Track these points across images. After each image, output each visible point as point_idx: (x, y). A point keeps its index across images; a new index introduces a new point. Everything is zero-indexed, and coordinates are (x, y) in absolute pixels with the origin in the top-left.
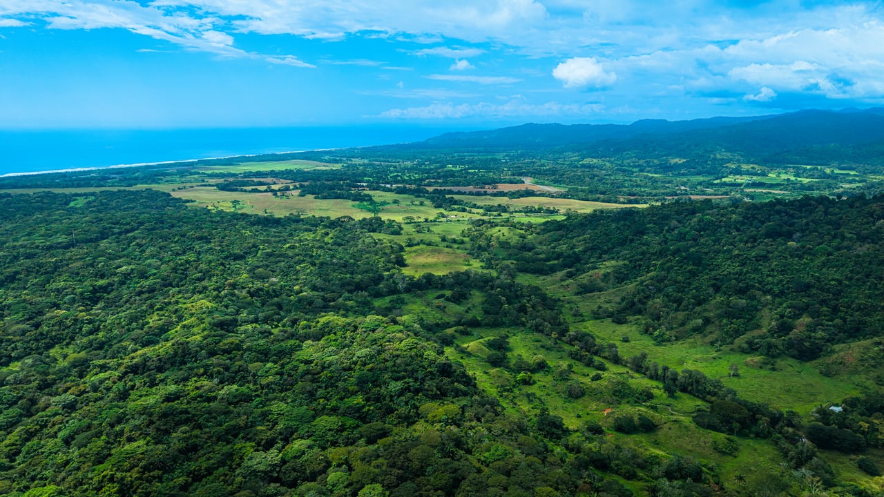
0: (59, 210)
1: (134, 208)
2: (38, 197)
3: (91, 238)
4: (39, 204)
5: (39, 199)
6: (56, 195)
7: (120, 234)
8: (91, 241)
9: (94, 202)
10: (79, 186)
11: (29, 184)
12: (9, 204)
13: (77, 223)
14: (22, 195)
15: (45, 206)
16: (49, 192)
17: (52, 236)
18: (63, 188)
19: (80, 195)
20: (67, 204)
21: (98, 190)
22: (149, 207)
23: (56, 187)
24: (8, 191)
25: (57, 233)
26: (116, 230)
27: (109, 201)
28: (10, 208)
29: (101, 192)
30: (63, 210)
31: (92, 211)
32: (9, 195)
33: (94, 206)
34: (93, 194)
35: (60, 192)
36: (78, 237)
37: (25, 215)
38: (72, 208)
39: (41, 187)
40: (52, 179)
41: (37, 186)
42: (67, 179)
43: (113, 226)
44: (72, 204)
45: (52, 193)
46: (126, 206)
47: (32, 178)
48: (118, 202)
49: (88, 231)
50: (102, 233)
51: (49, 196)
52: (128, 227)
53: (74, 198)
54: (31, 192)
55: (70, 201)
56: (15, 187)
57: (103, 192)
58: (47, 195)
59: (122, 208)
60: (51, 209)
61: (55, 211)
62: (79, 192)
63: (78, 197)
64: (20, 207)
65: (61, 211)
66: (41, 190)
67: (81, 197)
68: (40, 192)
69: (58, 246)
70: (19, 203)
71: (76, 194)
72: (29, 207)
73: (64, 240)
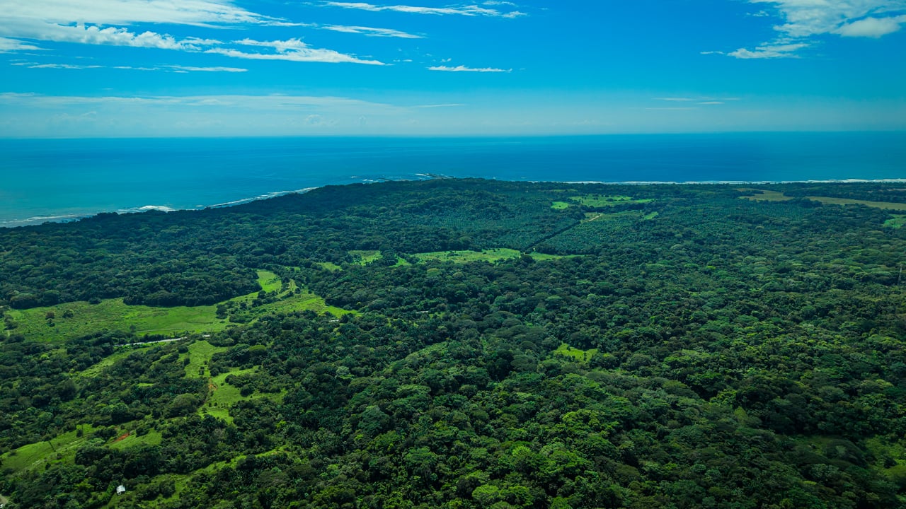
0: (874, 229)
2: (851, 210)
4: (851, 218)
5: (851, 212)
6: (871, 211)
11: (840, 193)
14: (832, 205)
15: (859, 221)
18: (877, 201)
19: (898, 213)
20: (882, 222)
23: (868, 199)
30: (879, 230)
32: (819, 204)
35: (875, 206)
37: (837, 230)
38: (889, 228)
39: (852, 197)
41: (848, 196)
42: (881, 190)
44: (887, 223)
45: (866, 207)
53: (891, 215)
54: (842, 202)
55: (885, 219)
58: (861, 209)
60: (864, 226)
61: (870, 230)
62: (896, 209)
63: (894, 216)
64: (831, 220)
65: (877, 231)
66: (855, 201)
67: (898, 216)
68: (852, 205)
69: (877, 278)
70: (830, 215)
71: (893, 212)
72: (841, 220)
73: (885, 272)
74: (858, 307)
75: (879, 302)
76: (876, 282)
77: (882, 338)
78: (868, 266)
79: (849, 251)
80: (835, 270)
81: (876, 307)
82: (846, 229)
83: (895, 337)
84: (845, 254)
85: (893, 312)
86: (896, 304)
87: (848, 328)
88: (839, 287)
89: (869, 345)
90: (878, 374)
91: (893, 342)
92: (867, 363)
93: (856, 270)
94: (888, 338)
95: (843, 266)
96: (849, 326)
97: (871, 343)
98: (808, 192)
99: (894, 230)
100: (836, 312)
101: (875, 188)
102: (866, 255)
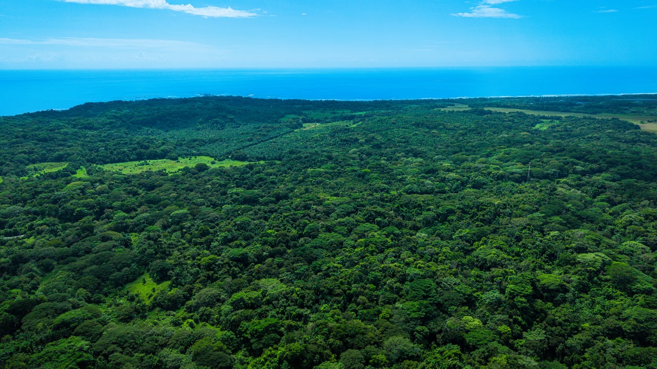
0: (524, 131)
1: (599, 139)
2: (511, 117)
3: (548, 174)
4: (510, 123)
5: (511, 118)
6: (527, 116)
7: (583, 173)
8: (546, 176)
9: (559, 126)
10: (547, 109)
11: (509, 104)
12: (487, 121)
13: (537, 149)
14: (500, 113)
15: (514, 125)
16: (521, 112)
17: (508, 161)
18: (534, 110)
20: (533, 125)
21: (563, 115)
22: (617, 139)
23: (528, 109)
24: (493, 109)
25: (514, 158)
26: (579, 168)
27: (574, 127)
28: (486, 124)
29: (566, 117)
30: (528, 132)
31: (555, 137)
32: (490, 112)
33: (558, 131)
34: (558, 118)
35: (530, 114)
36: (534, 169)
37: (494, 133)
38: (536, 130)
39: (517, 107)
40: (528, 102)
41: (514, 107)
42: (540, 103)
43: (576, 161)
44: (537, 126)
45: (524, 114)
46: (590, 136)
47: (513, 100)
48: (583, 129)
49: (546, 163)
50: (561, 169)
51: (521, 117)
52: (595, 166)
53: (542, 120)
54: (507, 111)
55: (537, 123)
56: (498, 106)
57: (568, 117)
58: (520, 115)
59: (586, 137)
60: (518, 129)
61: (520, 132)
62: (546, 115)
63: (544, 120)
64: (493, 125)
65: (526, 133)
66: (516, 110)
67: (547, 120)
68: (514, 112)
69: (511, 176)
70: (494, 121)
71: (544, 118)
72: (501, 125)
73: (518, 170)
74: (478, 211)
75: (499, 205)
76: (509, 179)
77: (489, 251)
78: (507, 164)
79: (495, 150)
80: (477, 169)
81: (495, 210)
82: (502, 131)
83: (501, 249)
84: (491, 154)
85: (510, 215)
86: (515, 206)
87: (461, 237)
88: (474, 187)
89: (475, 259)
90: (467, 308)
91: (498, 256)
92: (459, 292)
93: (494, 169)
94: (494, 251)
95: (484, 165)
96: (462, 234)
97: (477, 257)
98: (486, 104)
99: (540, 131)
100: (454, 218)
101: (535, 100)
102: (508, 154)
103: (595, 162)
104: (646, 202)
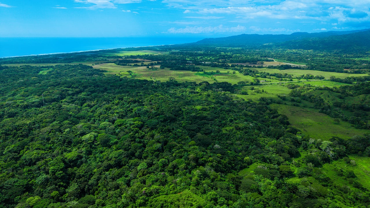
0: (33, 76)
1: (75, 75)
2: (22, 69)
3: (55, 99)
4: (23, 72)
6: (32, 68)
7: (73, 94)
8: (54, 100)
9: (53, 71)
10: (44, 62)
11: (19, 61)
12: (6, 73)
13: (45, 86)
14: (14, 67)
15: (26, 73)
16: (28, 65)
17: (28, 96)
18: (36, 63)
19: (45, 67)
20: (38, 72)
21: (54, 65)
22: (84, 74)
23: (32, 63)
24: (7, 65)
25: (32, 93)
26: (70, 92)
27: (61, 71)
28: (6, 75)
29: (56, 66)
30: (36, 76)
31: (52, 77)
32: (7, 67)
33: (54, 74)
34: (52, 67)
35: (34, 66)
36: (46, 98)
37: (14, 80)
38: (41, 75)
39: (25, 63)
40: (30, 59)
41: (22, 63)
43: (68, 89)
44: (41, 72)
45: (30, 66)
46: (71, 74)
47: (20, 58)
48: (66, 71)
49: (52, 93)
50: (61, 94)
51: (28, 68)
52: (77, 90)
53: (42, 69)
54: (19, 65)
56: (11, 63)
57: (57, 66)
59: (69, 75)
60: (29, 76)
61: (31, 77)
62: (44, 66)
64: (11, 75)
65: (34, 77)
66: (24, 64)
67: (45, 69)
68: (23, 66)
69: (32, 105)
70: (12, 72)
71: (43, 67)
72: (17, 74)
73: (36, 100)
74: (17, 131)
75: (30, 124)
76: (32, 107)
77: (31, 153)
78: (28, 97)
79: (17, 91)
80: (8, 105)
81: (28, 127)
82: (19, 78)
83: (39, 149)
84: (15, 93)
85: (39, 127)
86: (40, 121)
87: (10, 151)
88: (9, 117)
89: (24, 161)
90: (27, 193)
91: (39, 154)
92: (19, 186)
93: (20, 102)
94: (35, 152)
95: (13, 101)
96: (10, 149)
97: (25, 159)
98: (2, 62)
99: (43, 75)
101: (35, 58)
102: (27, 92)
103: (77, 88)
104: (105, 102)
